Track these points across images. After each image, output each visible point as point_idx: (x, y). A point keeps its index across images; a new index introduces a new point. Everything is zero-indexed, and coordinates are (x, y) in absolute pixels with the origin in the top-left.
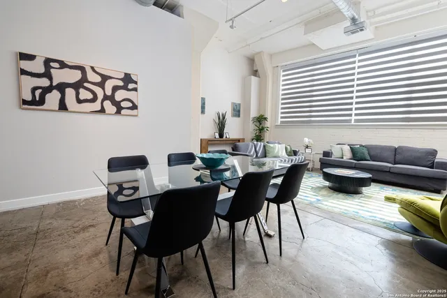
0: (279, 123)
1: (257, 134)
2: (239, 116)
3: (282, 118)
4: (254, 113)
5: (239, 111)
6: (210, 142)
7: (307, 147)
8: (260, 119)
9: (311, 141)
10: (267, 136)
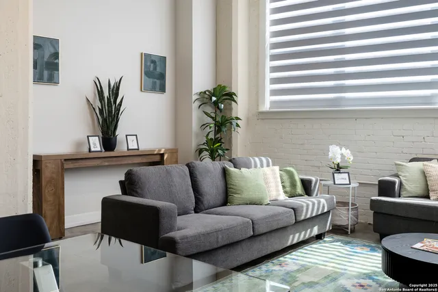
0: (266, 107)
1: (212, 136)
2: (162, 89)
3: (274, 92)
4: (202, 81)
5: (162, 77)
6: (68, 165)
7: (338, 169)
8: (220, 97)
9: (347, 152)
10: (240, 140)
